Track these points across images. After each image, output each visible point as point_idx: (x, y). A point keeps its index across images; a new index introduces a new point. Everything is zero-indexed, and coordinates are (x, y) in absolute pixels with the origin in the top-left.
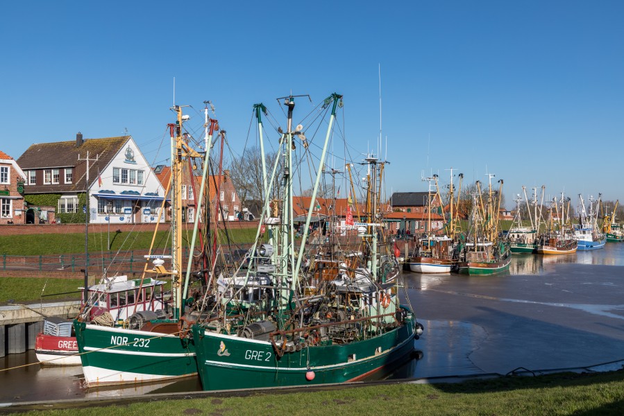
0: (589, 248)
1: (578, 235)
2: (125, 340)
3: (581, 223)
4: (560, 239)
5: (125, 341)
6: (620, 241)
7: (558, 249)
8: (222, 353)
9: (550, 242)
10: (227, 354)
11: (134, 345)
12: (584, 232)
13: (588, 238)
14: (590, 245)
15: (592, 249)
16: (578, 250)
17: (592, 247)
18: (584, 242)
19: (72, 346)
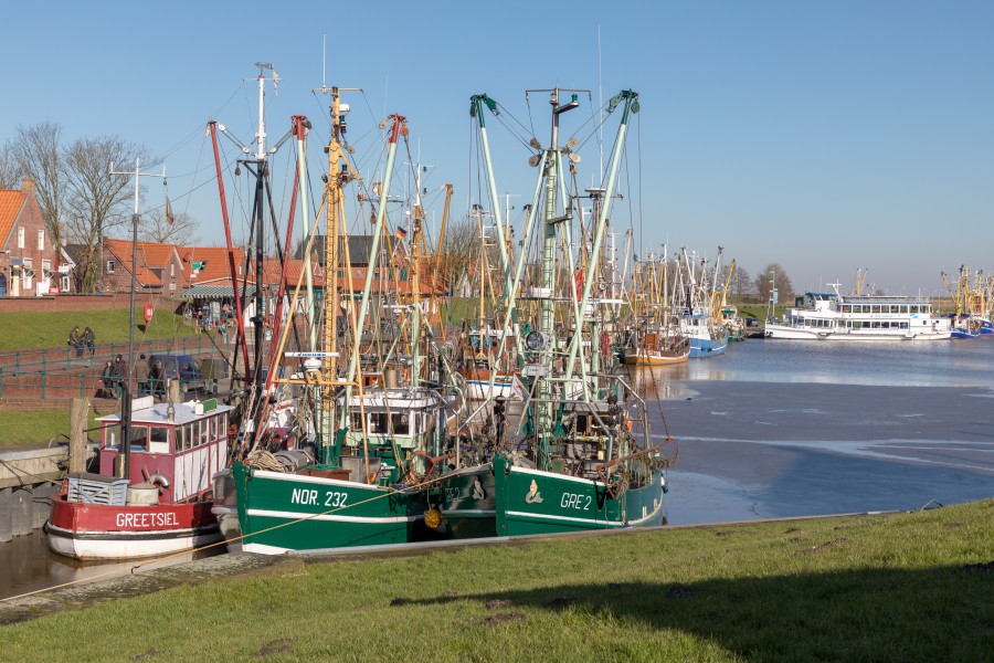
0: (706, 351)
1: (685, 327)
2: (314, 494)
3: (689, 304)
4: (665, 335)
5: (313, 497)
6: (737, 340)
7: (664, 354)
8: (532, 498)
9: (652, 342)
10: (539, 500)
11: (326, 504)
12: (696, 323)
13: (702, 333)
14: (707, 346)
15: (710, 354)
16: (690, 357)
17: (710, 350)
18: (697, 340)
19: (139, 522)
